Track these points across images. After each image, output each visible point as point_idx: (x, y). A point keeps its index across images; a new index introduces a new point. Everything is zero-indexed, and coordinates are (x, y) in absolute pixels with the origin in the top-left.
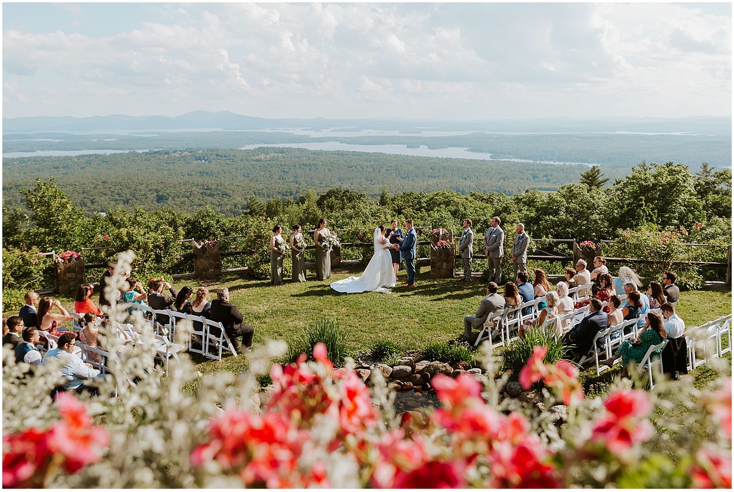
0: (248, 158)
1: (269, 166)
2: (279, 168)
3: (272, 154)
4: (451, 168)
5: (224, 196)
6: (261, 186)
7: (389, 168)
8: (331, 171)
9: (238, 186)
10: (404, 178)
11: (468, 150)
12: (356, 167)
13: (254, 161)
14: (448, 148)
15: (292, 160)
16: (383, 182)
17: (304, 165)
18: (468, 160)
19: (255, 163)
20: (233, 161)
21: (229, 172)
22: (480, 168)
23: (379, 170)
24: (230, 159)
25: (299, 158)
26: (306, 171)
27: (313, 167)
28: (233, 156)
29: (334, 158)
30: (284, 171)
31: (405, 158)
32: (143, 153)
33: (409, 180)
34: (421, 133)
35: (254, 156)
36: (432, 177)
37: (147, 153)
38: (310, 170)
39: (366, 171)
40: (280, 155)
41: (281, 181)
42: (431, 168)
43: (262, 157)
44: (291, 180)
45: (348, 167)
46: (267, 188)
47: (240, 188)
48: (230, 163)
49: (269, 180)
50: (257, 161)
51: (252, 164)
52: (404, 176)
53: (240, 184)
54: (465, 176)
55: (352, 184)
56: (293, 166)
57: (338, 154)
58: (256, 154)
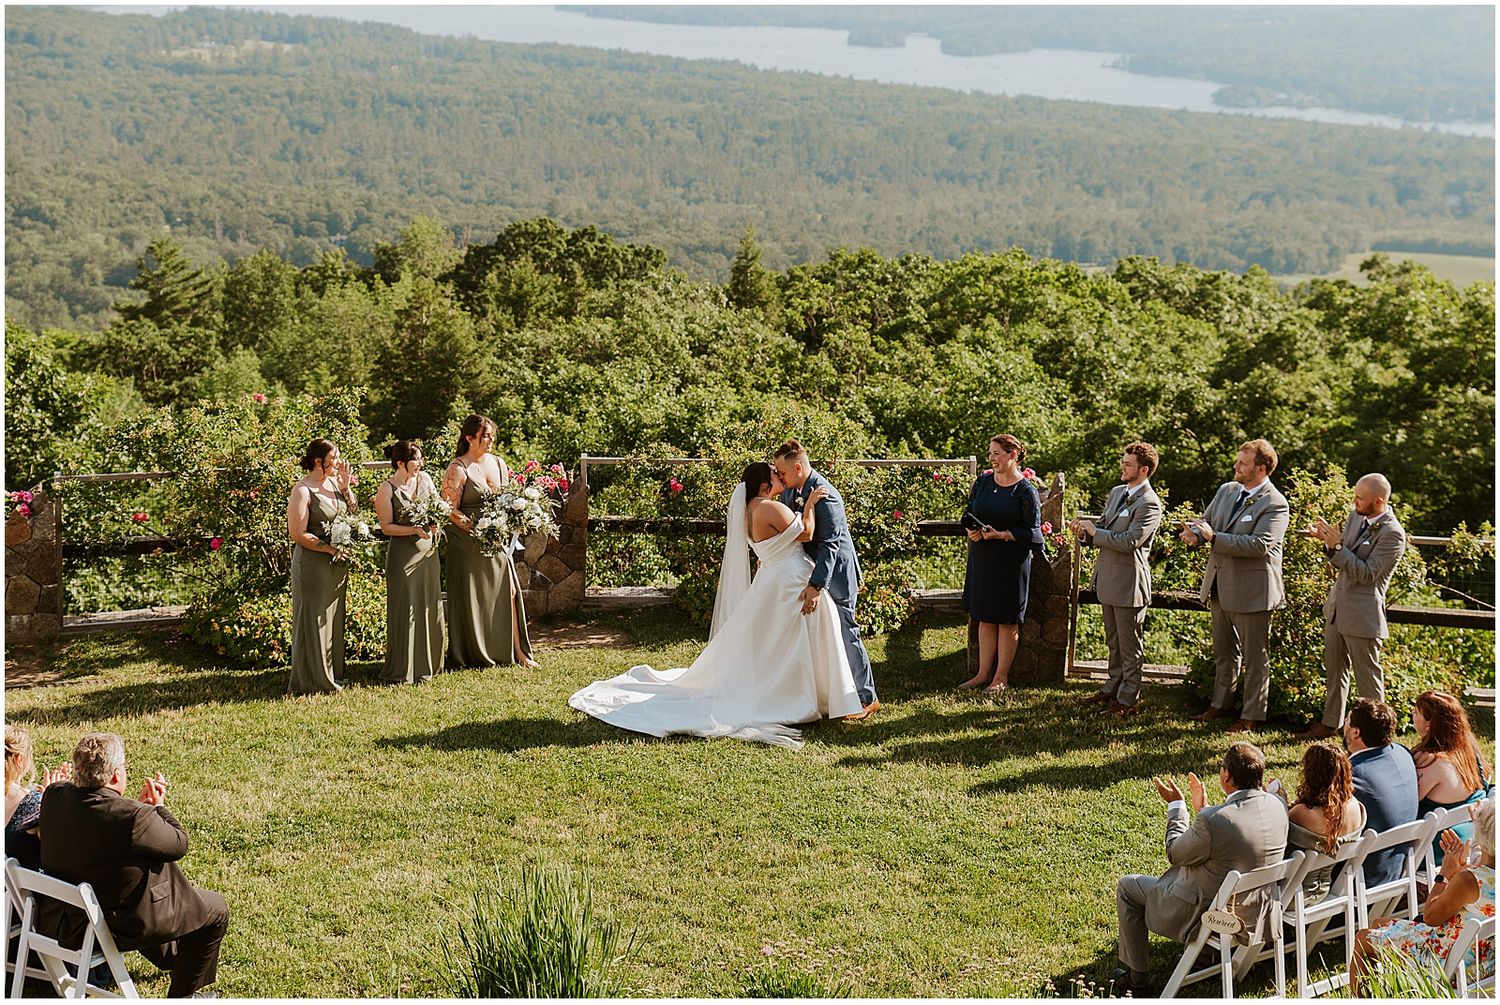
0: (140, 55)
1: (237, 96)
2: (283, 107)
3: (249, 45)
4: (1036, 142)
5: (26, 221)
6: (198, 187)
7: (767, 133)
8: (510, 132)
9: (91, 179)
10: (832, 180)
11: (1115, 66)
12: (621, 121)
13: (167, 68)
14: (1027, 50)
15: (341, 74)
16: (739, 193)
17: (392, 99)
18: (1116, 108)
19: (171, 78)
20: (68, 65)
21: (49, 110)
22: (1164, 148)
23: (726, 137)
24: (52, 55)
25: (372, 66)
26: (401, 127)
27: (433, 111)
28: (68, 40)
29: (529, 74)
30: (303, 124)
31: (842, 89)
33: (851, 190)
35: (166, 45)
36: (951, 179)
38: (421, 123)
39: (668, 142)
40: (287, 47)
41: (289, 168)
42: (951, 141)
43: (204, 52)
44: (332, 164)
45: (590, 120)
46: (223, 194)
47: (101, 188)
48: (52, 70)
49: (232, 162)
50: (179, 68)
51: (158, 81)
52: (833, 170)
53: (100, 170)
54: (1096, 181)
55: (603, 195)
56: (344, 102)
57: (547, 60)
58: (172, 40)
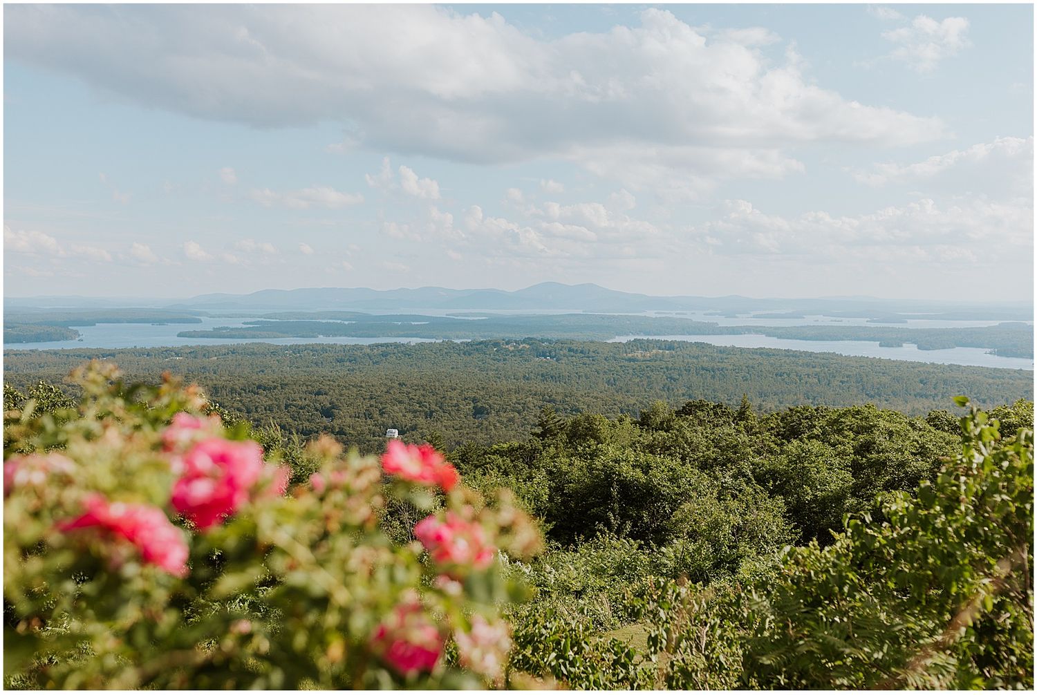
0: (617, 356)
1: (648, 369)
2: (664, 373)
3: (654, 351)
4: (957, 382)
5: (574, 412)
6: (632, 400)
7: (846, 379)
8: (746, 380)
9: (596, 398)
10: (872, 397)
11: (991, 353)
12: (788, 375)
13: (626, 360)
14: (953, 348)
15: (685, 360)
16: (834, 402)
17: (703, 369)
18: (991, 369)
19: (626, 363)
20: (593, 360)
21: (586, 375)
22: (1012, 384)
23: (829, 381)
24: (589, 357)
25: (697, 358)
26: (706, 378)
27: (718, 372)
28: (593, 352)
29: (754, 359)
30: (671, 378)
31: (875, 363)
32: (462, 343)
33: (880, 400)
34: (906, 322)
35: (626, 352)
36: (922, 396)
37: (467, 344)
38: (713, 377)
39: (806, 383)
40: (667, 352)
41: (665, 394)
42: (921, 382)
43: (638, 354)
44: (680, 392)
45: (776, 375)
46: (641, 403)
47: (600, 403)
48: (588, 362)
49: (646, 392)
50: (630, 360)
51: (622, 364)
52: (872, 393)
53: (600, 395)
54: (983, 397)
55: (781, 403)
56: (686, 370)
57: (761, 354)
58: (628, 350)
